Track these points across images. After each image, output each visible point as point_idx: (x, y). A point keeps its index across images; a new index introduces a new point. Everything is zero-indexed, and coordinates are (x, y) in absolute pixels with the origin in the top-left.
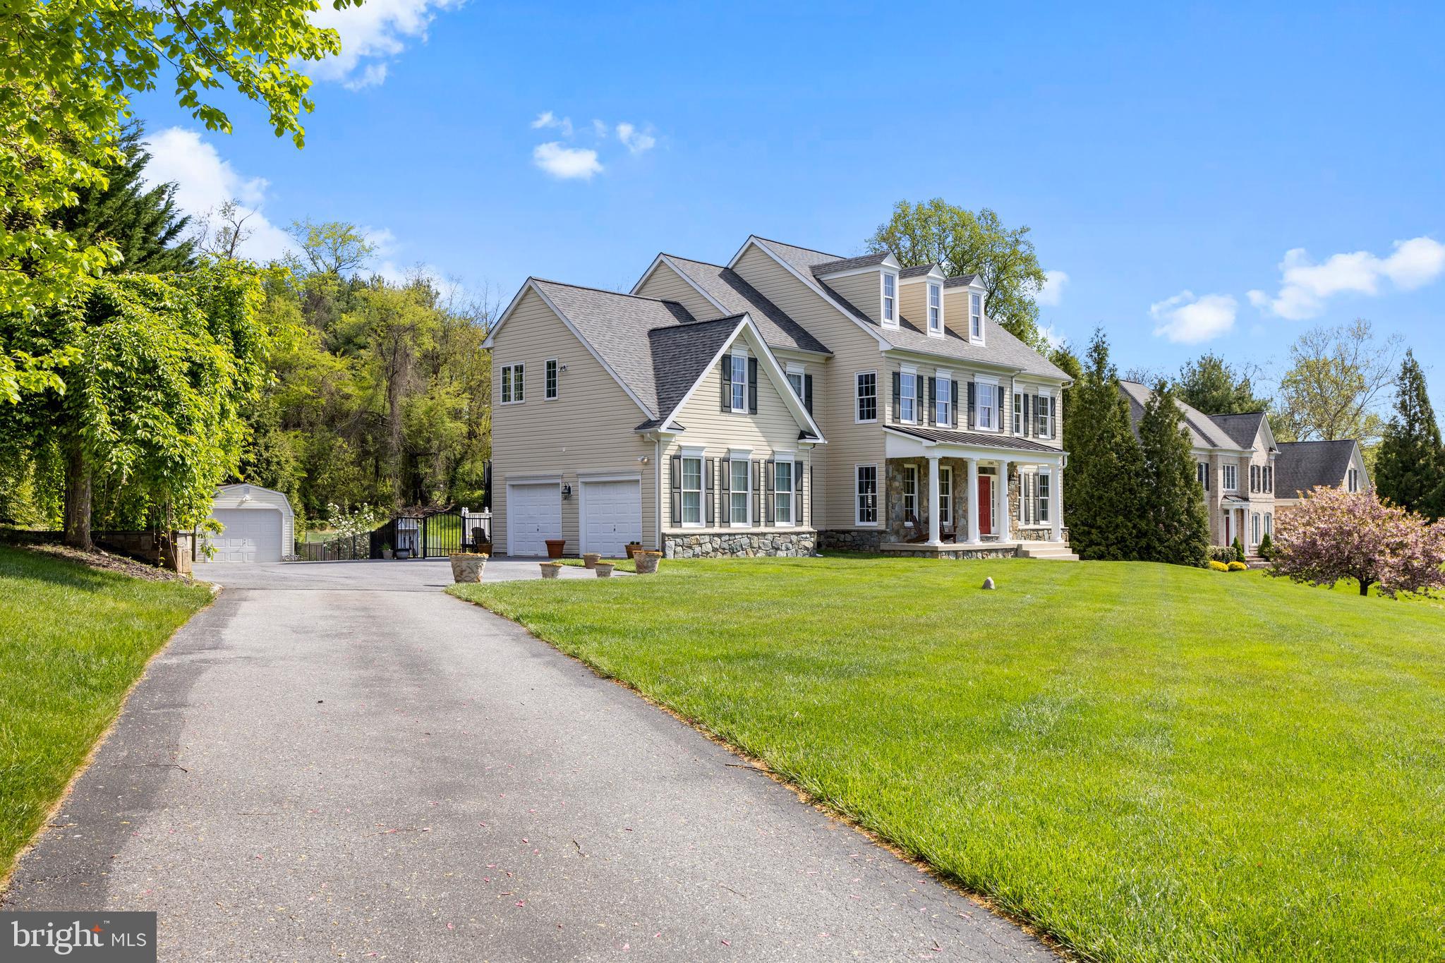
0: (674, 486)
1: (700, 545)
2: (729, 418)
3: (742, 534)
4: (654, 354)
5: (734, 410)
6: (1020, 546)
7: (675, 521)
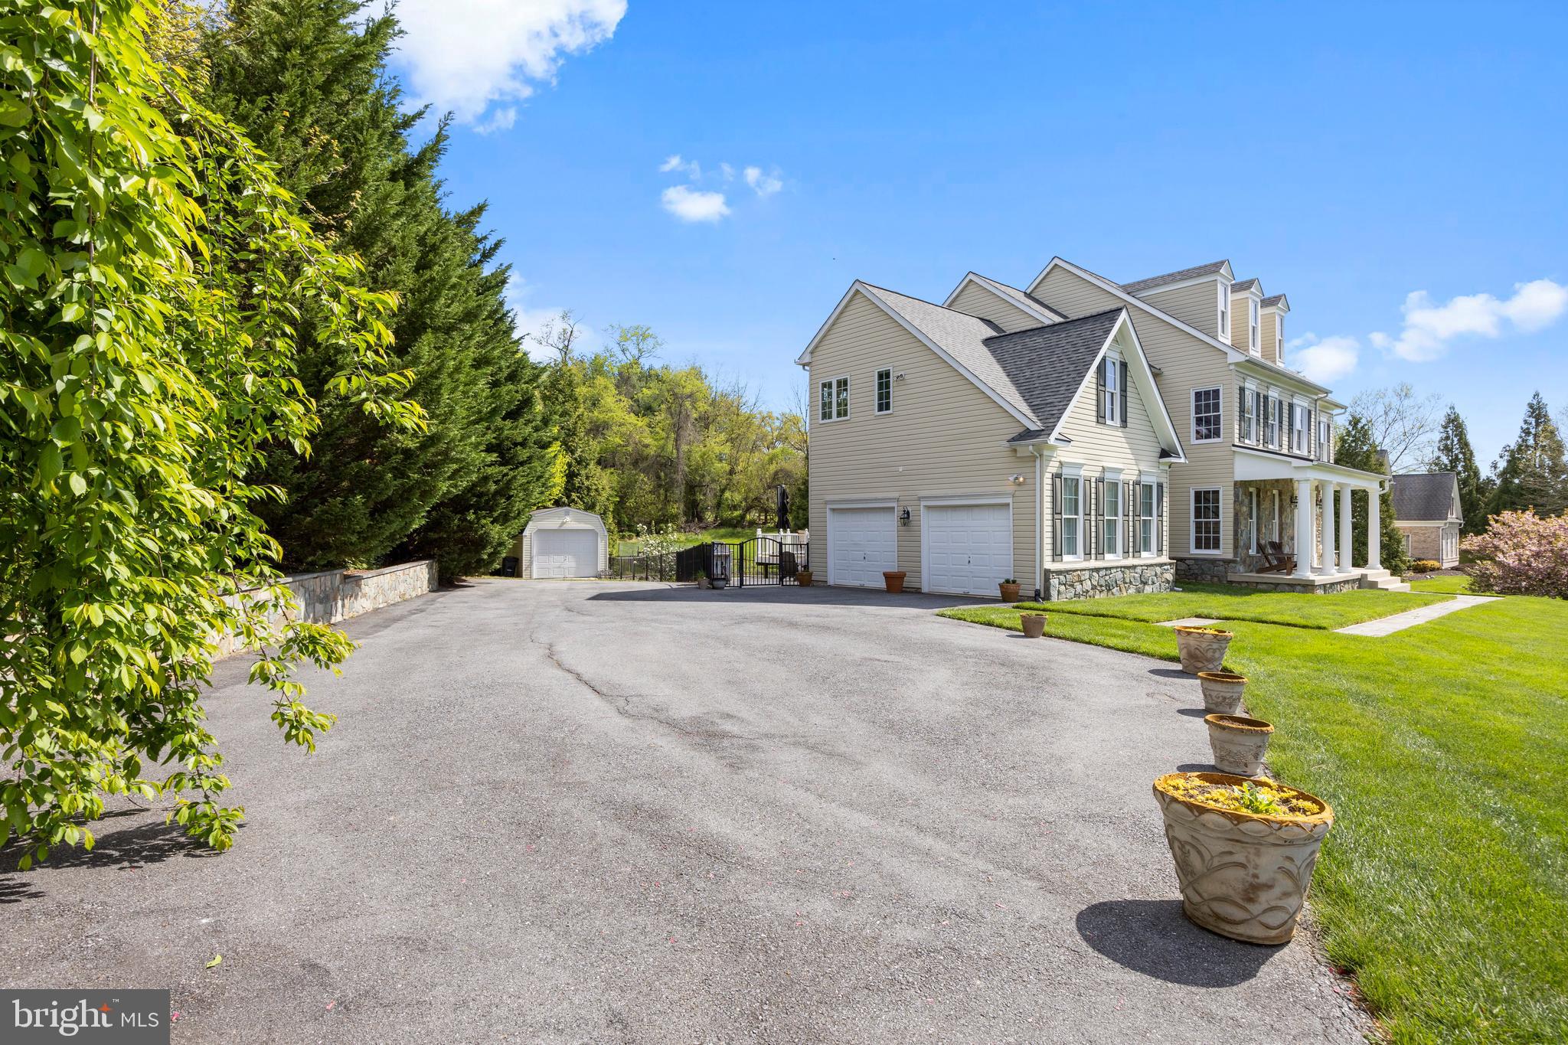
0: (1055, 512)
1: (1081, 582)
2: (1104, 431)
3: (1117, 567)
4: (1000, 361)
5: (1109, 422)
6: (1364, 576)
7: (1056, 555)
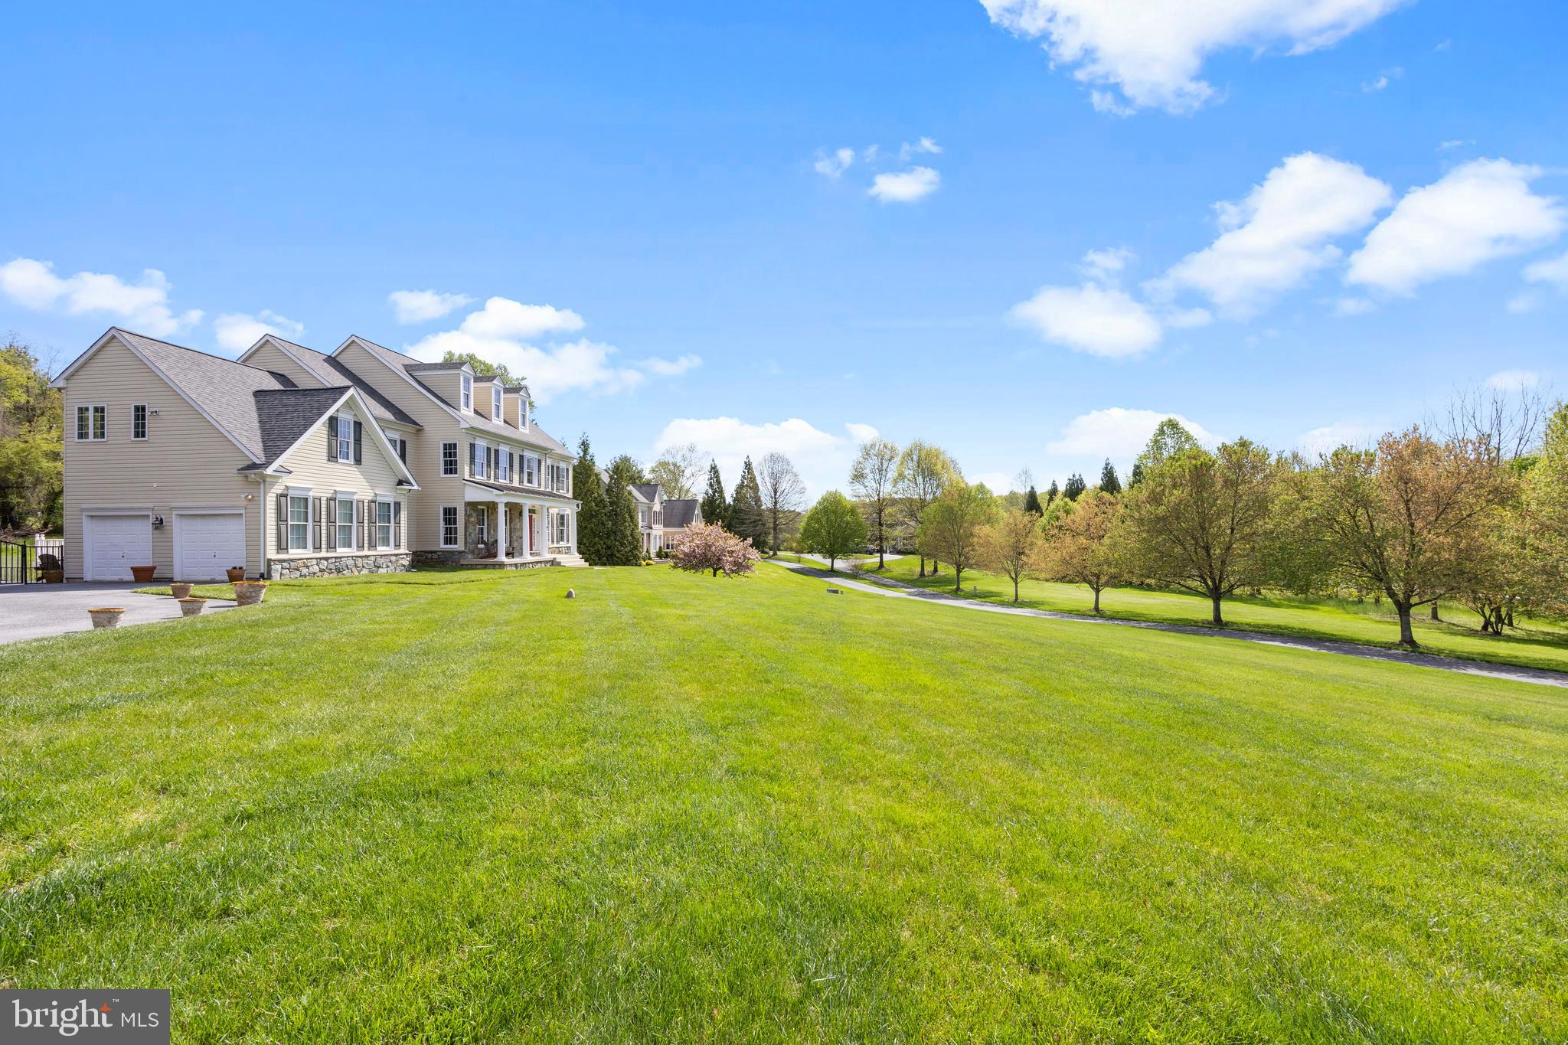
0: (280, 518)
1: (308, 567)
2: (335, 467)
3: (348, 557)
4: (259, 410)
5: (339, 460)
6: (555, 559)
7: (281, 547)
